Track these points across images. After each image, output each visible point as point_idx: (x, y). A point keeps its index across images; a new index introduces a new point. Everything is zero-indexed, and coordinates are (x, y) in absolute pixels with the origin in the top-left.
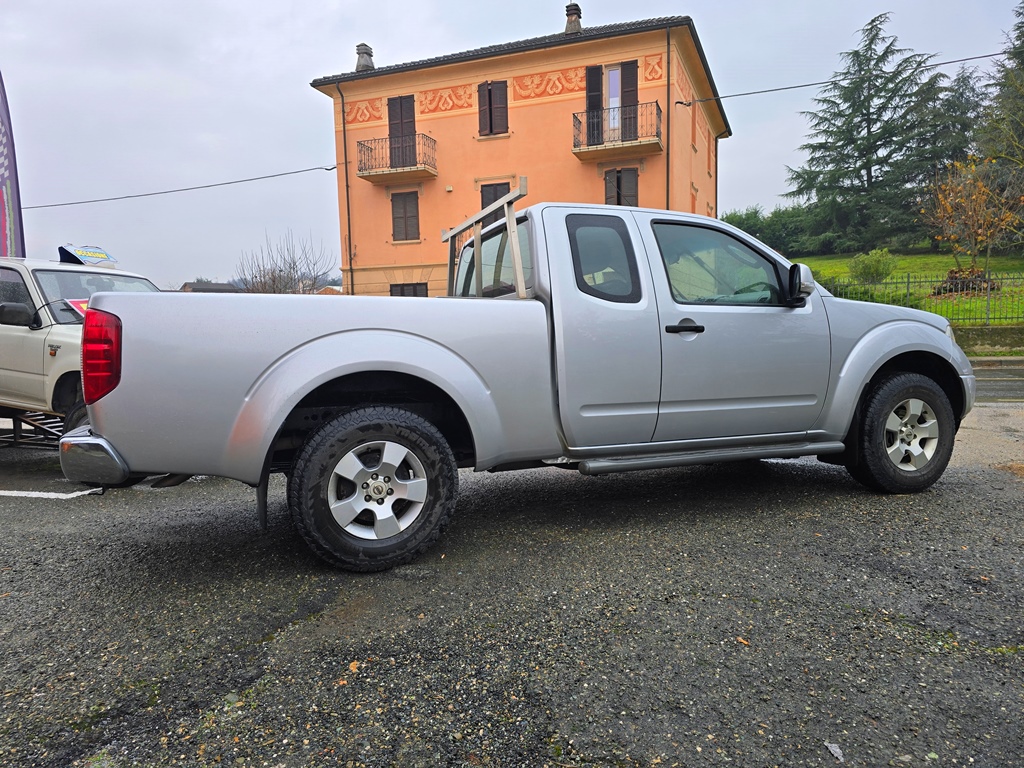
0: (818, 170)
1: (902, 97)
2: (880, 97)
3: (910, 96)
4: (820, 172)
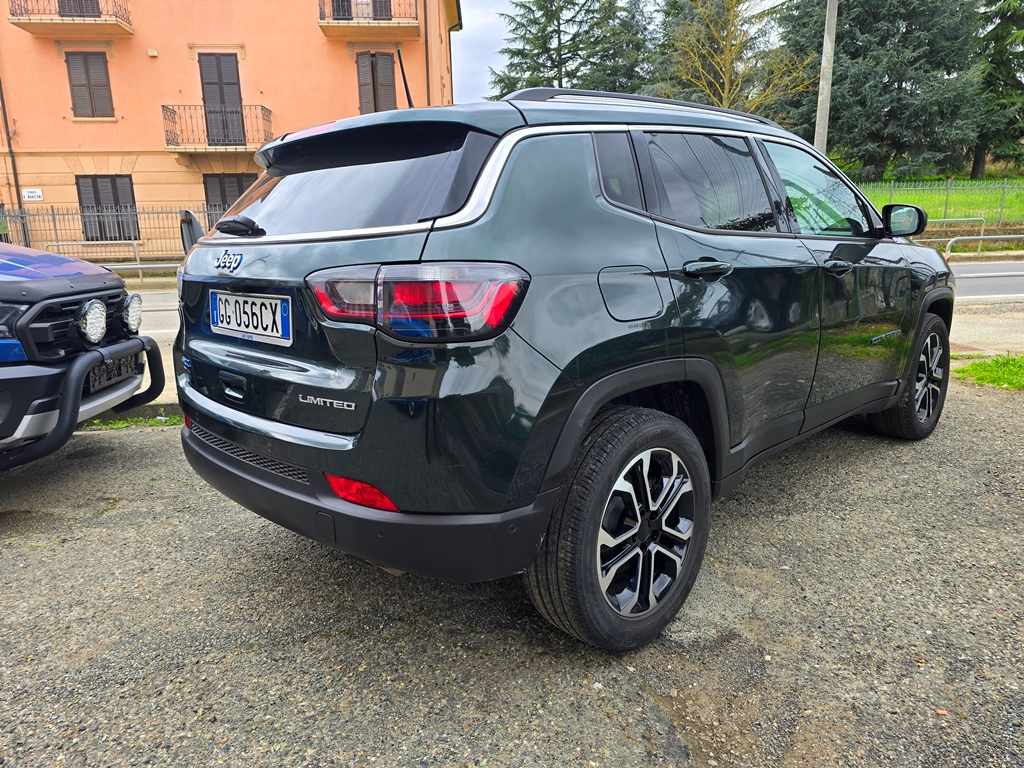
0: (518, 76)
1: (588, 11)
2: (570, 10)
3: (593, 12)
4: (519, 79)
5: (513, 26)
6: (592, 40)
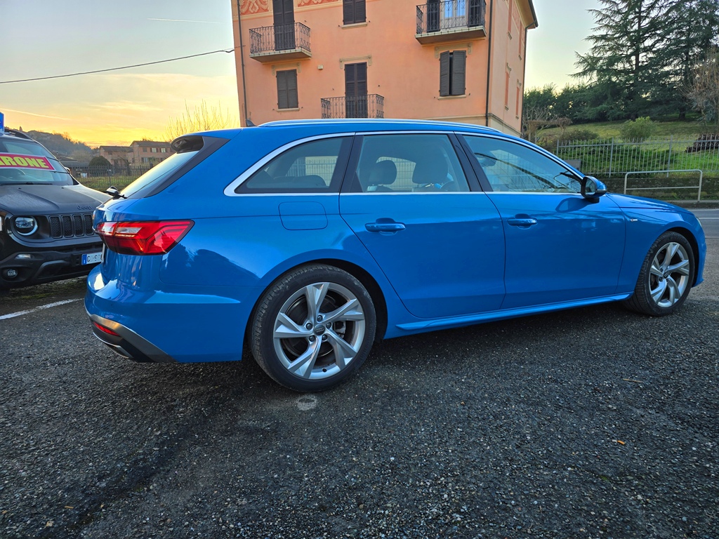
0: (599, 56)
4: (601, 58)
5: (599, 18)
6: (669, 20)
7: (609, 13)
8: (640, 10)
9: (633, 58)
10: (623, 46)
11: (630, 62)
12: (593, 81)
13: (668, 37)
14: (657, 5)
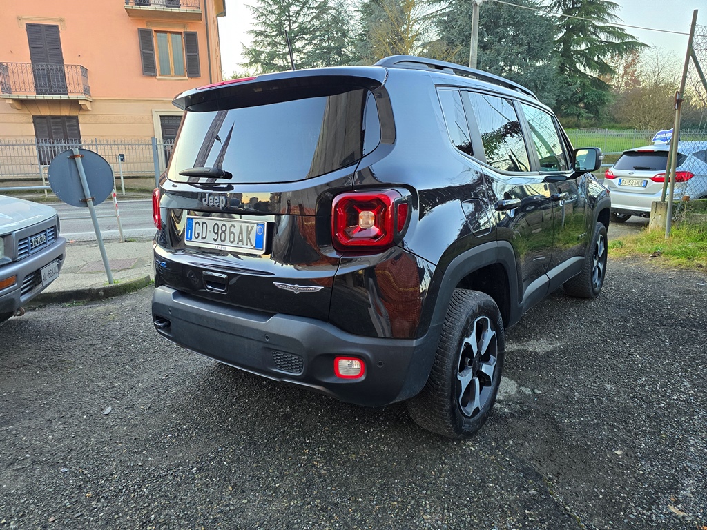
0: (262, 50)
1: (309, 8)
2: (297, 6)
3: (313, 8)
4: (262, 52)
5: (257, 14)
6: (313, 28)
7: (265, 12)
8: (289, 14)
9: (289, 57)
10: (280, 44)
11: (287, 59)
12: (259, 72)
13: (314, 42)
14: (302, 13)
